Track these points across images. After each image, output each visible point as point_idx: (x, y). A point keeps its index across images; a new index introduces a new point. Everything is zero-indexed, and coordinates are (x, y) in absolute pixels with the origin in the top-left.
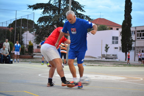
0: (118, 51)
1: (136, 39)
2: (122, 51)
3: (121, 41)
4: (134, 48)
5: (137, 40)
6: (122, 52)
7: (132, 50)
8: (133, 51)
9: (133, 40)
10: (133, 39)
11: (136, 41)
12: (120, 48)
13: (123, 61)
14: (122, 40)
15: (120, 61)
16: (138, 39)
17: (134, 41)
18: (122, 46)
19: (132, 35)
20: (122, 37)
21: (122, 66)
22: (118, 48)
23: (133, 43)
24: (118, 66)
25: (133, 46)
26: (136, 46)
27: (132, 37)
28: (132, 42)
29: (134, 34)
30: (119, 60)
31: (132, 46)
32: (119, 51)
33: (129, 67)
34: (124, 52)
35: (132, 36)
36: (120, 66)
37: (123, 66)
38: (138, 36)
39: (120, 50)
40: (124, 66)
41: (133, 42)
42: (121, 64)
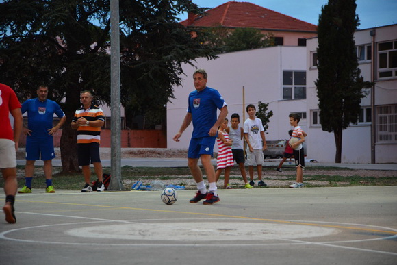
0: (308, 125)
1: (374, 78)
2: (320, 125)
3: (315, 86)
4: (369, 111)
5: (379, 79)
6: (324, 129)
7: (362, 120)
8: (365, 123)
9: (365, 80)
10: (362, 78)
11: (377, 85)
12: (315, 114)
13: (329, 165)
15: (314, 164)
16: (382, 75)
17: (369, 85)
18: (320, 106)
19: (359, 62)
20: (319, 72)
21: (323, 183)
22: (308, 115)
23: (363, 94)
24: (308, 186)
25: (365, 102)
26: (376, 104)
27: (359, 71)
28: (359, 90)
29: (369, 58)
30: (313, 161)
31: (361, 104)
32: (311, 127)
33: (350, 185)
34: (330, 131)
35: (360, 67)
36: (316, 186)
37: (327, 183)
38: (383, 65)
39: (315, 122)
40: (330, 185)
41: (363, 90)
42: (319, 178)
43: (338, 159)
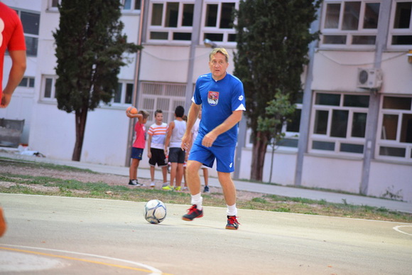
0: (37, 98)
1: (143, 39)
2: (55, 100)
3: (53, 38)
4: (130, 87)
5: (149, 41)
6: (60, 107)
7: (118, 100)
8: (123, 104)
9: (129, 41)
10: (125, 37)
11: (146, 50)
12: (48, 82)
13: (61, 163)
14: (60, 37)
15: (39, 160)
16: (155, 35)
17: (135, 49)
18: (59, 71)
19: (123, 11)
20: (62, 19)
21: (50, 189)
22: (38, 83)
23: (124, 61)
24: (26, 192)
25: (125, 74)
26: (141, 78)
27: (121, 26)
28: (119, 53)
29: (138, 6)
30: (37, 154)
31: (120, 76)
32: (40, 102)
33: (91, 196)
34: (69, 111)
35: (122, 19)
36: (38, 193)
37: (56, 189)
38: (156, 21)
39: (47, 94)
40: (61, 192)
41: (125, 54)
42: (45, 181)
43: (77, 156)
